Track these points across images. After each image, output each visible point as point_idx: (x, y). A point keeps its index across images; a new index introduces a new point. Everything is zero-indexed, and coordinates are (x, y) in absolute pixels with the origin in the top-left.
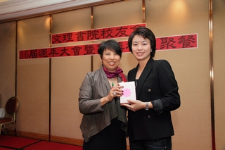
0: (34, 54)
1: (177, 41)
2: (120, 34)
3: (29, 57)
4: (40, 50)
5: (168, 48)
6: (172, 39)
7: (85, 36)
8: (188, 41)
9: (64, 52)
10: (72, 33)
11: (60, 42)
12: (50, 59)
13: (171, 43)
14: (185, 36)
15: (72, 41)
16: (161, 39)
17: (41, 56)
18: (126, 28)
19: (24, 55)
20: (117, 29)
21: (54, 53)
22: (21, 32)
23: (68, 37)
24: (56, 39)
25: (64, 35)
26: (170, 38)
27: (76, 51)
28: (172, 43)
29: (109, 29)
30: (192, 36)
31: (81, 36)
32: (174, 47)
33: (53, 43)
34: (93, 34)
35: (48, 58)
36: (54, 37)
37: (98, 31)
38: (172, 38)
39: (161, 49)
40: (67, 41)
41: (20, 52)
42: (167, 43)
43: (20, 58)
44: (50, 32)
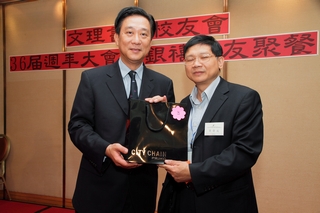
0: (36, 63)
1: (283, 44)
2: (184, 31)
3: (28, 68)
4: (46, 56)
5: (266, 55)
6: (273, 40)
9: (89, 60)
10: (101, 29)
11: (81, 43)
12: (64, 72)
13: (271, 47)
14: (297, 35)
15: (103, 41)
16: (255, 39)
17: (48, 67)
18: (195, 20)
19: (18, 63)
20: (180, 22)
21: (70, 61)
22: (11, 24)
23: (95, 35)
24: (74, 38)
25: (89, 32)
26: (270, 38)
27: (109, 58)
28: (273, 46)
29: (166, 23)
30: (309, 35)
32: (277, 54)
33: (69, 45)
35: (61, 71)
36: (70, 34)
38: (274, 38)
39: (254, 56)
40: (93, 42)
41: (11, 58)
42: (264, 47)
43: (12, 70)
44: (64, 26)
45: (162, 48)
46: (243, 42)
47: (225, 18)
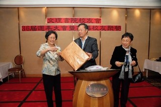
0: (34, 28)
1: (114, 28)
2: (89, 22)
3: (30, 30)
4: (38, 26)
5: (110, 30)
7: (70, 21)
8: (118, 28)
9: (56, 28)
10: (61, 18)
11: (53, 23)
16: (108, 26)
17: (39, 30)
18: (92, 19)
20: (87, 19)
23: (59, 20)
24: (50, 21)
25: (56, 19)
26: (111, 26)
27: (64, 28)
30: (120, 26)
31: (67, 20)
33: (48, 23)
34: (74, 20)
35: (45, 31)
37: (77, 19)
38: (113, 26)
40: (58, 23)
41: (22, 27)
42: (110, 28)
43: (23, 30)
44: (46, 16)
46: (105, 26)
47: (100, 20)
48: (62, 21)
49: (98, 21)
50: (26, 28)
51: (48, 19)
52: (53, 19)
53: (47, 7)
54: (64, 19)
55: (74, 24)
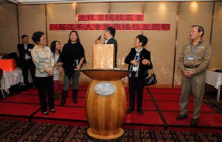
0: (62, 27)
2: (128, 19)
3: (59, 29)
6: (158, 25)
7: (104, 18)
8: (166, 27)
9: (88, 27)
10: (94, 15)
11: (85, 20)
16: (152, 24)
17: (68, 29)
18: (132, 15)
20: (127, 15)
21: (80, 27)
23: (91, 17)
24: (81, 18)
25: (88, 16)
27: (97, 27)
29: (121, 15)
30: (168, 24)
31: (101, 17)
32: (159, 29)
33: (79, 20)
34: (110, 17)
37: (113, 15)
39: (152, 30)
41: (50, 25)
42: (155, 27)
44: (76, 13)
45: (120, 24)
46: (149, 25)
47: (143, 16)
48: (95, 18)
49: (140, 18)
50: (53, 27)
51: (79, 16)
52: (84, 16)
53: (78, 3)
54: (97, 16)
55: (109, 22)
